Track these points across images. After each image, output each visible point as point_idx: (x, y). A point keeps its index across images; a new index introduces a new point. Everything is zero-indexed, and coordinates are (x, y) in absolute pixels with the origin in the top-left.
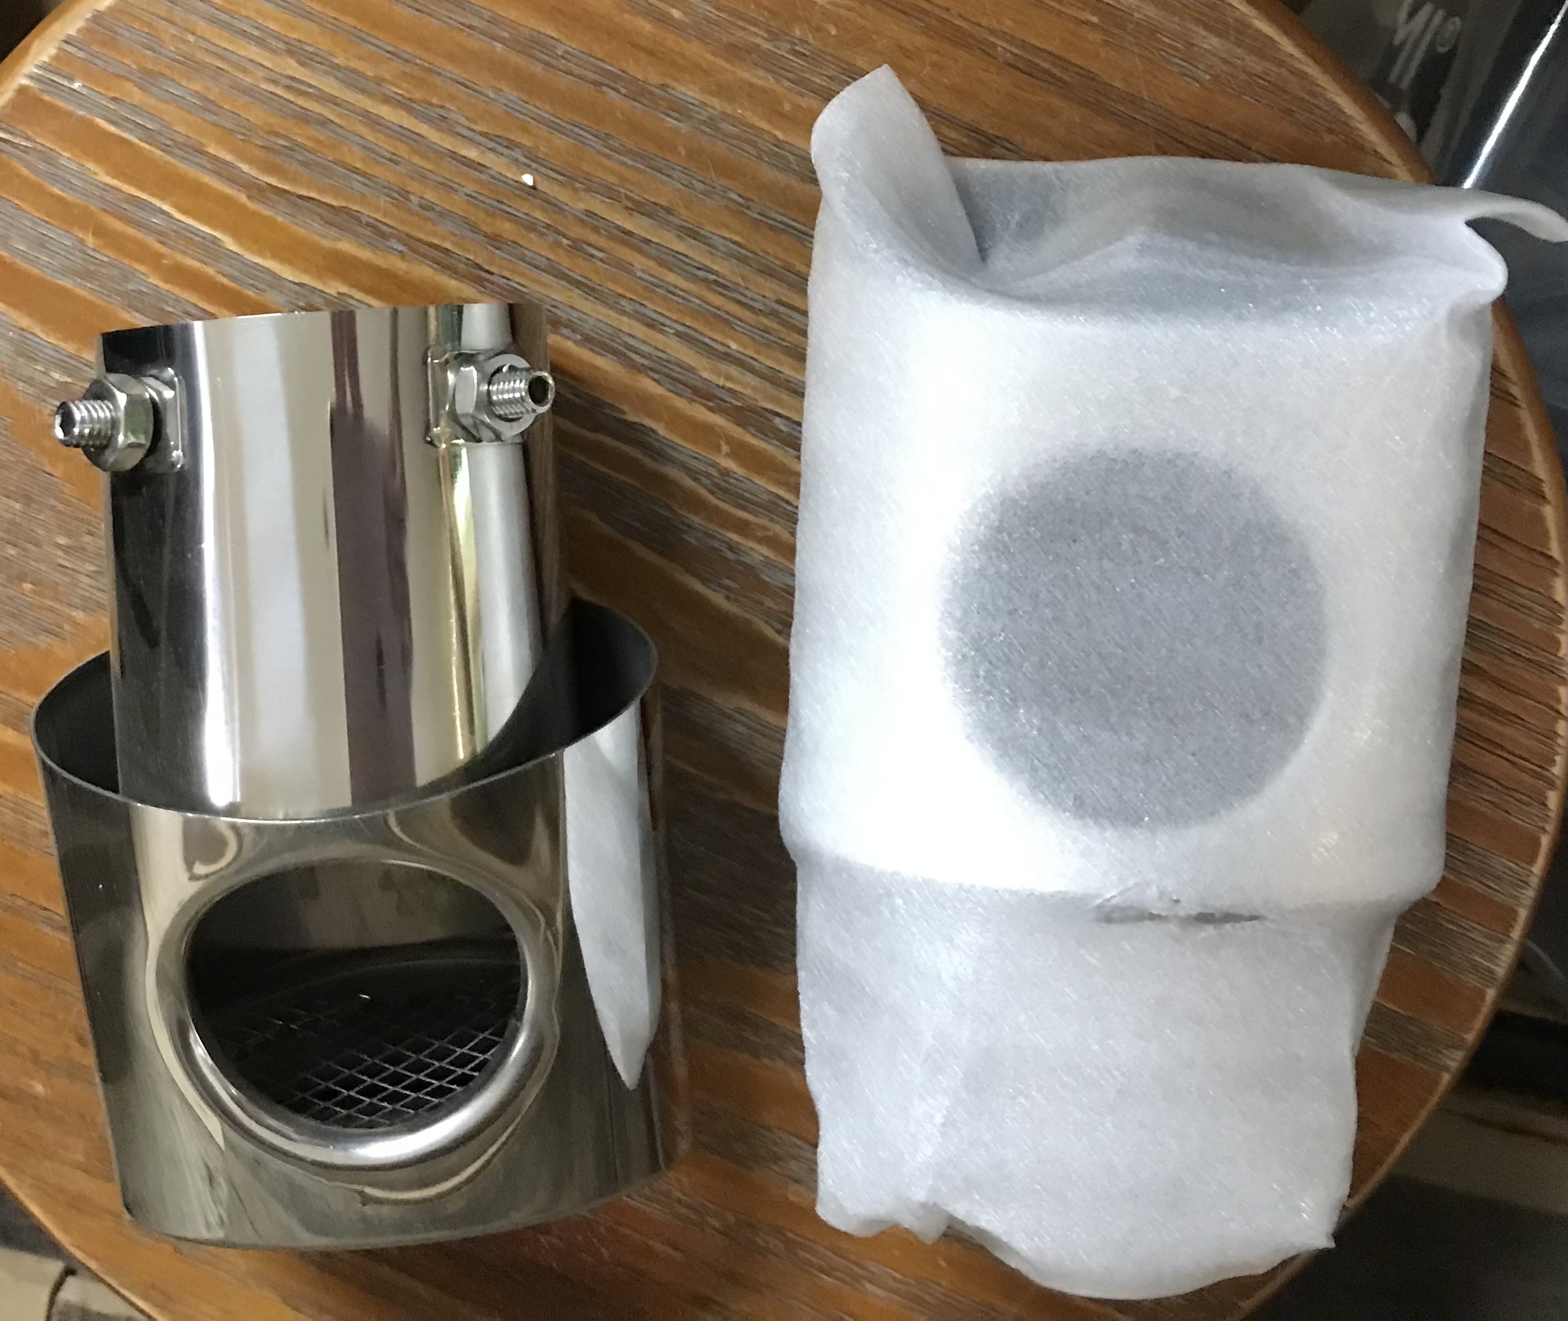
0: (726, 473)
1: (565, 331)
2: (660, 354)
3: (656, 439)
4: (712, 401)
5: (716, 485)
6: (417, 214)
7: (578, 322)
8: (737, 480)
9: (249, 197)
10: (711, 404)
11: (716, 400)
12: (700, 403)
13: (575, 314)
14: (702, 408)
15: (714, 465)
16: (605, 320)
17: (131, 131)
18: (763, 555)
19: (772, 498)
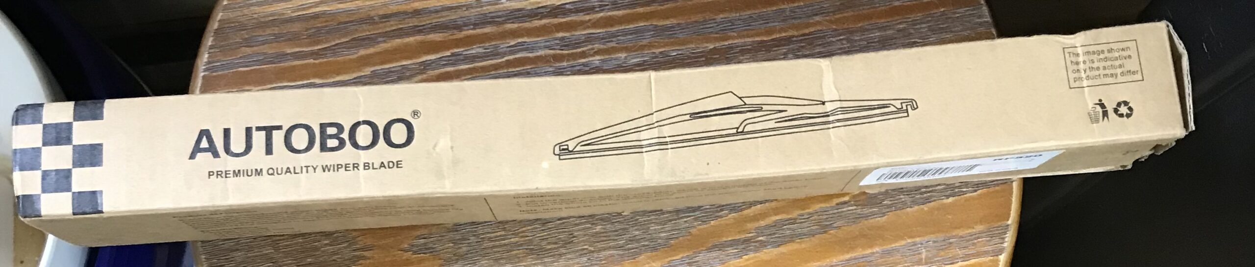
0: (562, 39)
1: (465, 28)
2: (507, 12)
3: (528, 45)
4: (537, 16)
5: (562, 46)
6: (381, 22)
7: (468, 21)
8: (569, 38)
9: (314, 59)
10: (539, 17)
11: (540, 15)
12: (535, 20)
13: (464, 19)
14: (536, 21)
15: (556, 39)
16: (477, 14)
17: (254, 65)
18: (599, 60)
19: (586, 36)
